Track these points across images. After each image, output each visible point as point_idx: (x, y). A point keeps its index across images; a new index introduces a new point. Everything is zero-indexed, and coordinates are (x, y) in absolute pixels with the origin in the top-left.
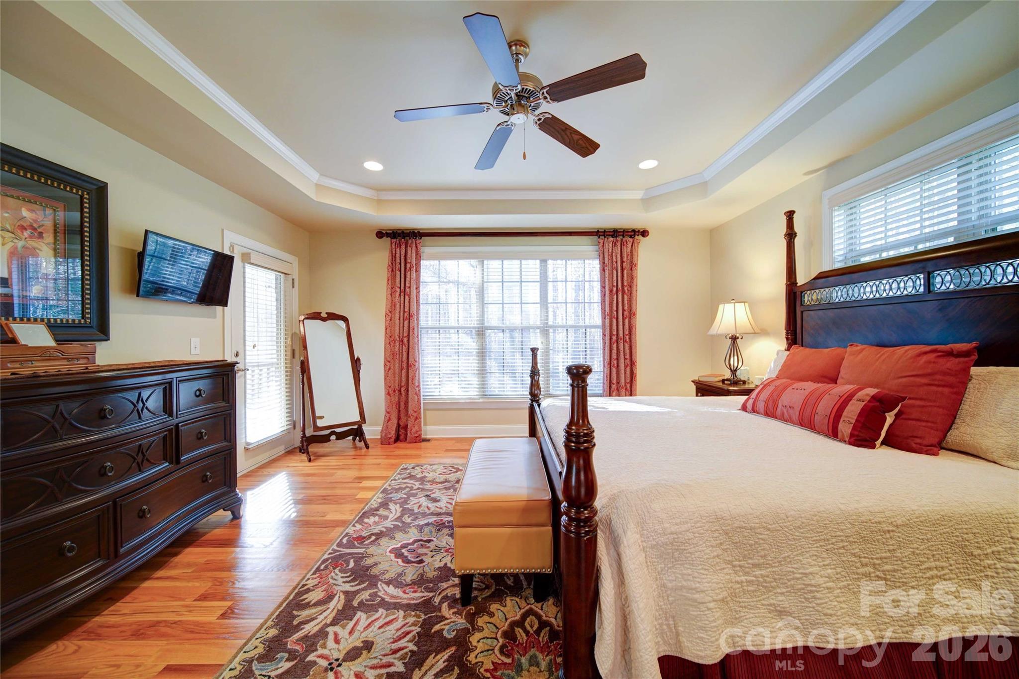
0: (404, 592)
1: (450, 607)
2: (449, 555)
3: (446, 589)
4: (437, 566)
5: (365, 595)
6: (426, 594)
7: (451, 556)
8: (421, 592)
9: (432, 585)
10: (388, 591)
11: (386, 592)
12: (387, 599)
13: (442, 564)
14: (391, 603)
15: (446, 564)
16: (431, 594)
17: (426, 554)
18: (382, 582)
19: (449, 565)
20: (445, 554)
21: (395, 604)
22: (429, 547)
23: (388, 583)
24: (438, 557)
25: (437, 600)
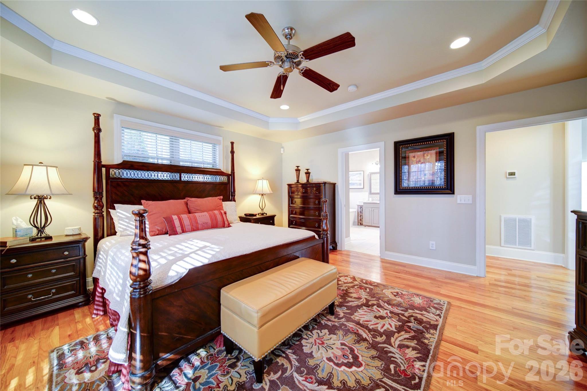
0: (357, 331)
1: (339, 315)
2: (323, 339)
3: (337, 322)
4: (335, 336)
5: (379, 339)
6: (347, 324)
7: (323, 338)
8: (349, 326)
9: (342, 327)
10: (366, 335)
11: (368, 335)
12: (367, 331)
13: (332, 336)
14: (365, 328)
15: (329, 335)
16: (345, 323)
17: (337, 348)
18: (369, 342)
19: (328, 333)
20: (325, 342)
21: (363, 328)
22: (333, 353)
23: (365, 340)
24: (331, 342)
25: (343, 320)
